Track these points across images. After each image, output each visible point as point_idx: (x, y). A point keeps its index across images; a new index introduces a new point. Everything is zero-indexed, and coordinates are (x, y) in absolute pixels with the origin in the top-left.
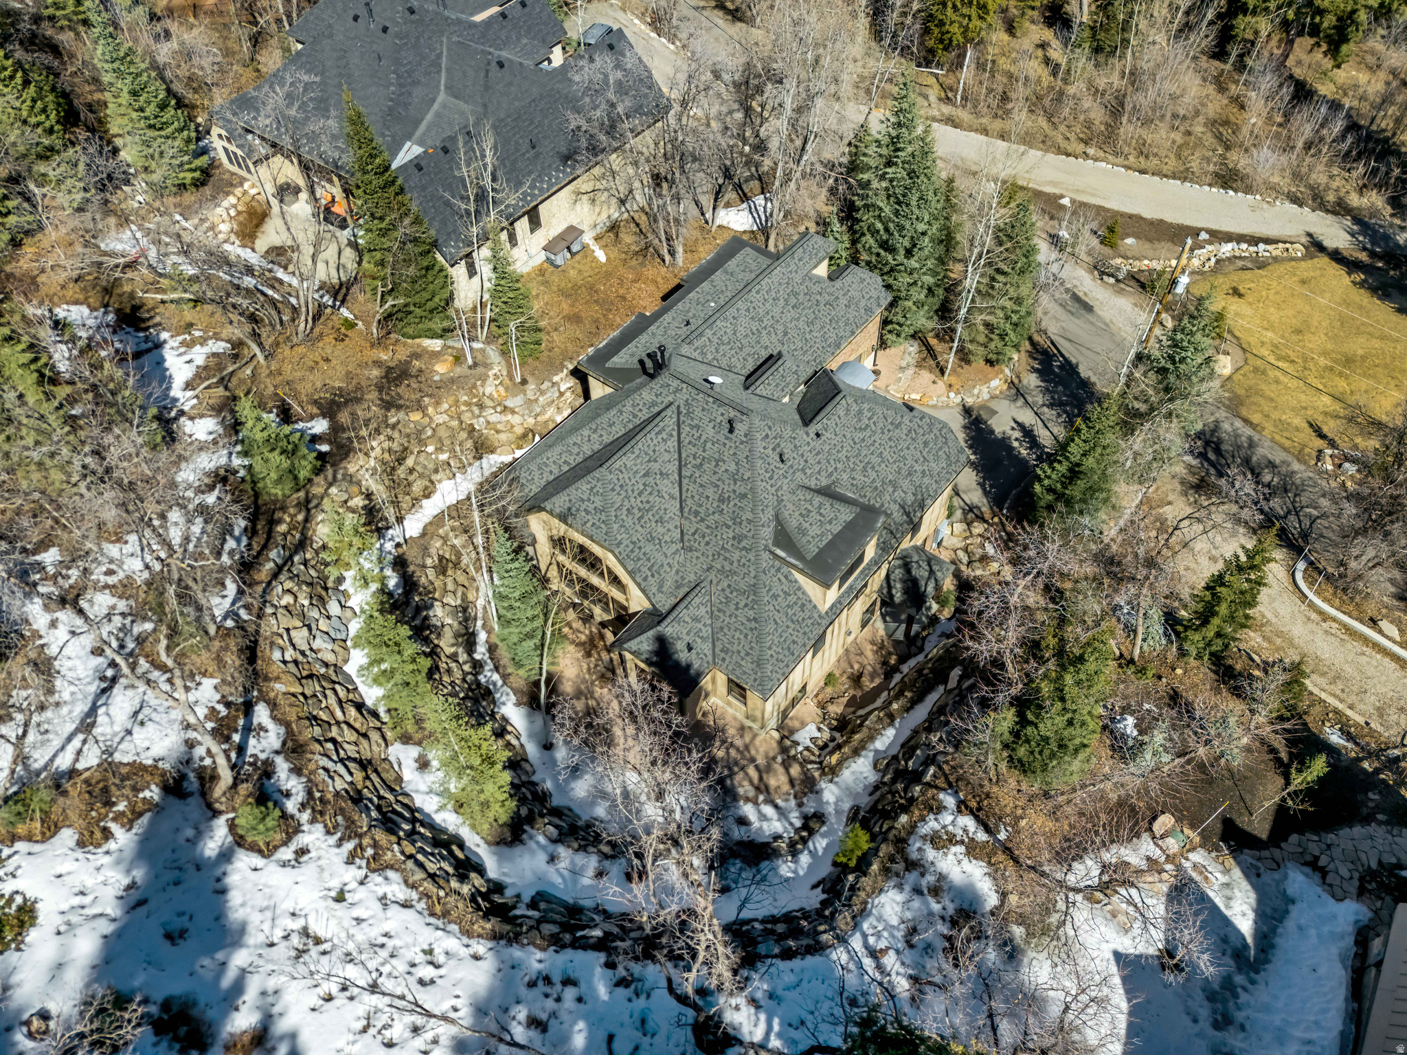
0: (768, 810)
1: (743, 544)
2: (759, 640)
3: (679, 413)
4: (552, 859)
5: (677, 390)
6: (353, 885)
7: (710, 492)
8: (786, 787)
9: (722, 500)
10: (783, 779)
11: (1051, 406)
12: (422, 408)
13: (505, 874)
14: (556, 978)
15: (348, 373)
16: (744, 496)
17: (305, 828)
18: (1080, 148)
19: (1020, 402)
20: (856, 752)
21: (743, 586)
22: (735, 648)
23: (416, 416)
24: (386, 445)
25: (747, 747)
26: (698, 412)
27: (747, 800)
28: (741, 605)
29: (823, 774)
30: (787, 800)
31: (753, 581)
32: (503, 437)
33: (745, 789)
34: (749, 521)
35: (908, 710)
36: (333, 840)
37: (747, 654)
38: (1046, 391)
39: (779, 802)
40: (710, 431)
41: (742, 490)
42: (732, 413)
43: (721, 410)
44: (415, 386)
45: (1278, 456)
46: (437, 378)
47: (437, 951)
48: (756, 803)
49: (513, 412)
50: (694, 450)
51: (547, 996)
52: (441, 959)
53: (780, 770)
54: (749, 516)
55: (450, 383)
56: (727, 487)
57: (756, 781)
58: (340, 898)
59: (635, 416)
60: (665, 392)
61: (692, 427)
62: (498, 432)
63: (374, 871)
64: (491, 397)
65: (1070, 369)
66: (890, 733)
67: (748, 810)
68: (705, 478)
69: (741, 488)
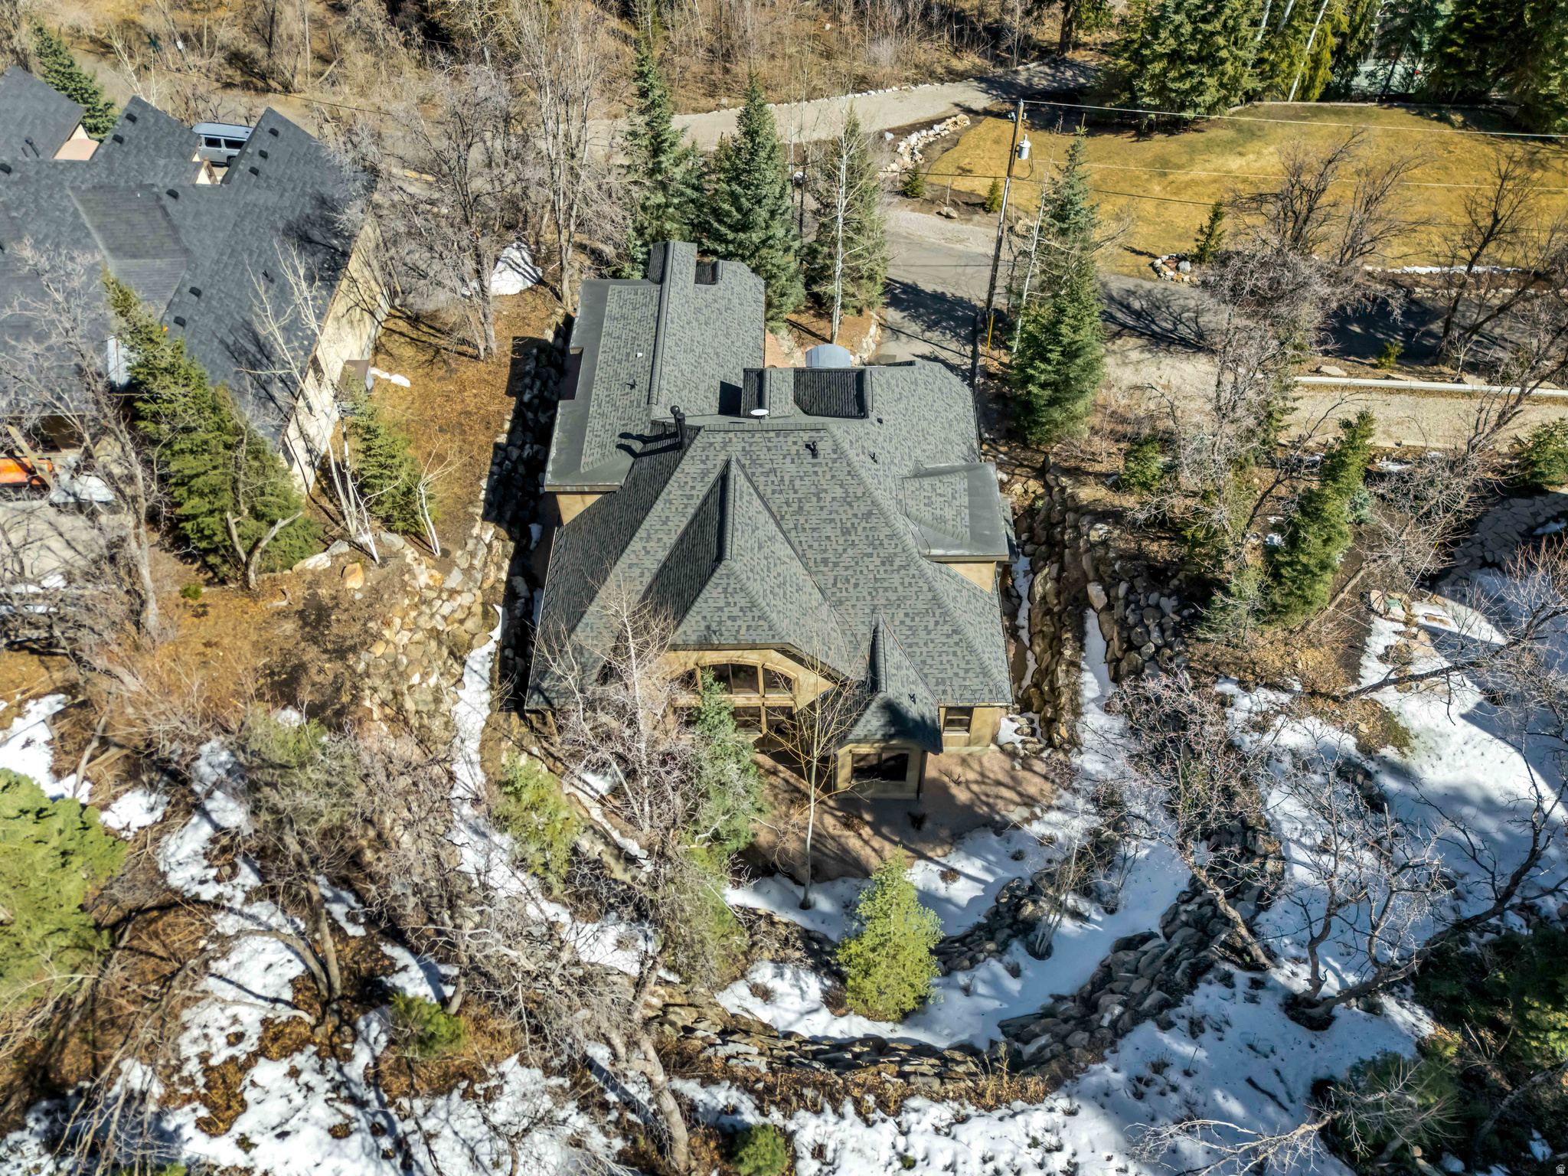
0: (1054, 816)
1: (897, 562)
2: (971, 649)
3: (743, 467)
4: (967, 991)
5: (725, 445)
6: (901, 1142)
7: (828, 530)
8: (1047, 786)
9: (846, 532)
10: (1037, 780)
11: (929, 328)
12: (378, 637)
13: (952, 1035)
14: (1147, 1073)
15: (255, 644)
16: (870, 513)
17: (791, 1126)
18: (712, 102)
19: (903, 337)
20: (1077, 712)
21: (920, 606)
22: (950, 673)
23: (379, 649)
24: (377, 699)
25: (983, 775)
26: (764, 455)
27: (1028, 821)
28: (931, 626)
29: (1066, 752)
30: (1060, 797)
31: (930, 595)
32: (470, 625)
33: (1016, 814)
34: (890, 537)
35: (1082, 648)
36: (831, 1118)
37: (967, 671)
38: (914, 318)
39: (1054, 802)
40: (790, 469)
41: (864, 509)
42: (806, 437)
43: (790, 439)
44: (344, 617)
45: (1130, 284)
46: (358, 596)
47: (1039, 1135)
48: (1038, 818)
49: (459, 593)
50: (782, 498)
51: (1163, 1094)
52: (1051, 1140)
53: (1028, 775)
54: (887, 531)
55: (375, 594)
56: (845, 515)
57: (1017, 799)
58: (908, 1164)
59: (690, 497)
60: (711, 453)
61: (767, 474)
62: (462, 622)
63: (897, 1113)
64: (428, 587)
65: (912, 290)
66: (1088, 677)
67: (1036, 829)
68: (814, 521)
69: (862, 508)
